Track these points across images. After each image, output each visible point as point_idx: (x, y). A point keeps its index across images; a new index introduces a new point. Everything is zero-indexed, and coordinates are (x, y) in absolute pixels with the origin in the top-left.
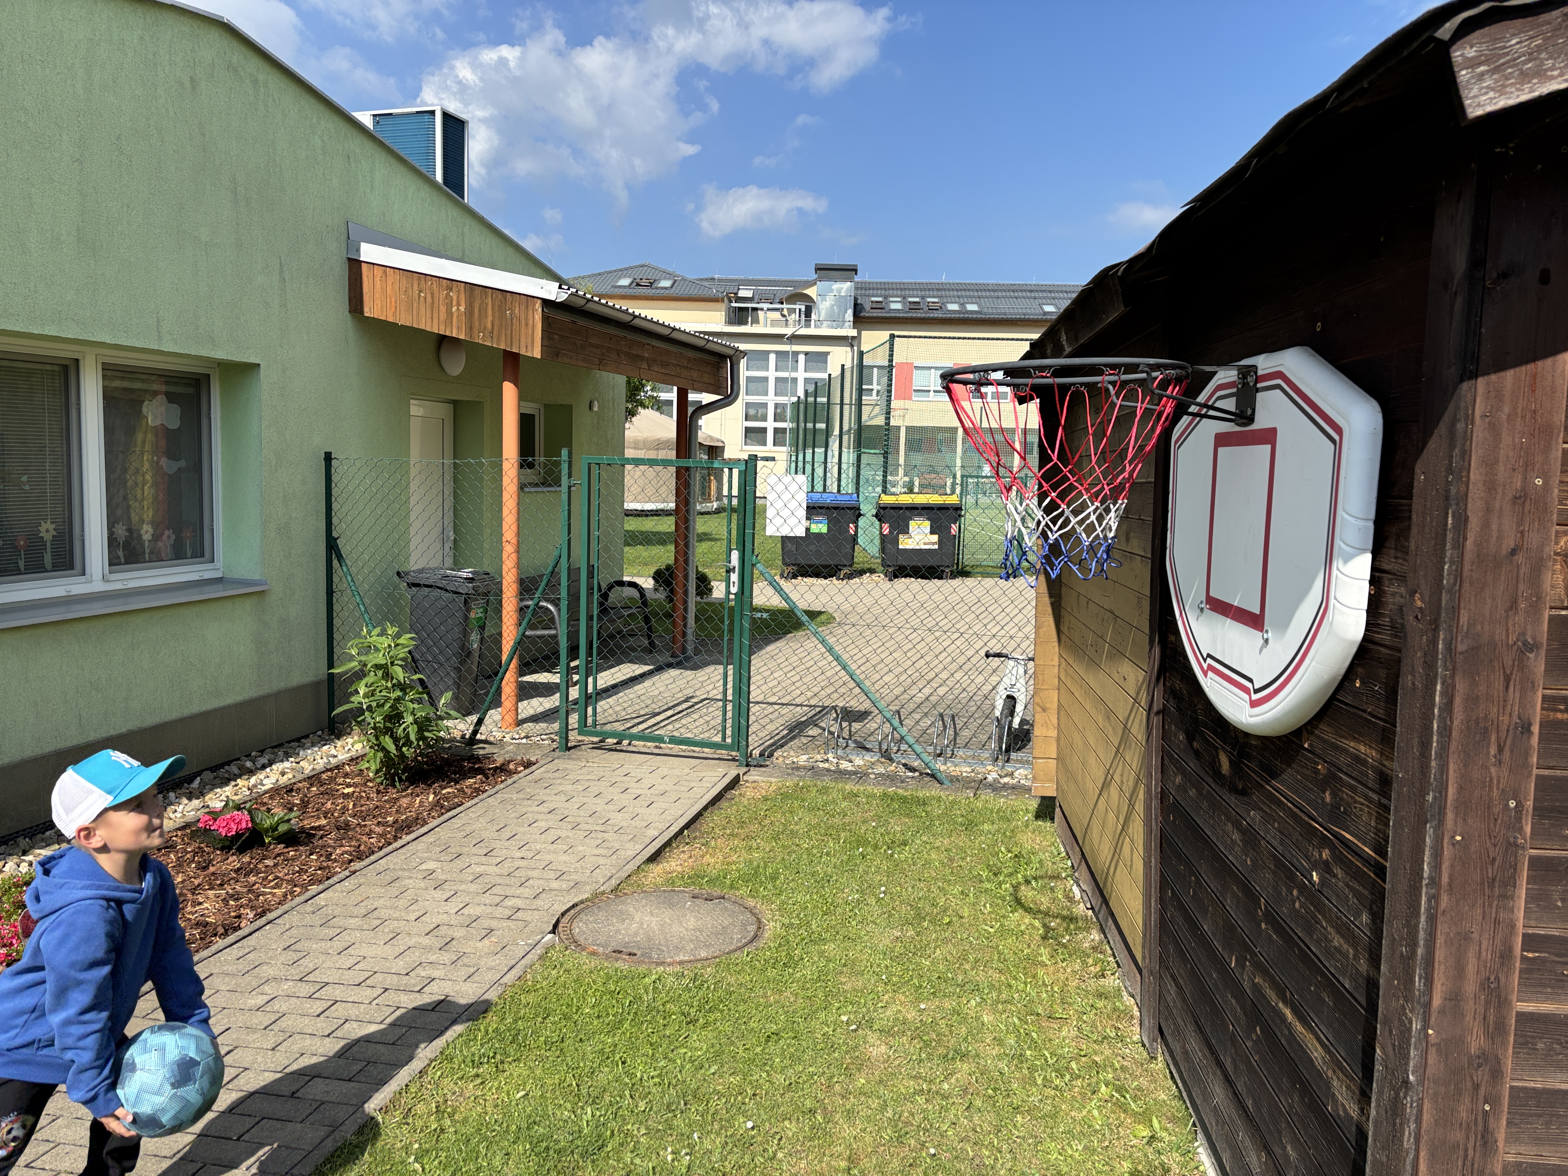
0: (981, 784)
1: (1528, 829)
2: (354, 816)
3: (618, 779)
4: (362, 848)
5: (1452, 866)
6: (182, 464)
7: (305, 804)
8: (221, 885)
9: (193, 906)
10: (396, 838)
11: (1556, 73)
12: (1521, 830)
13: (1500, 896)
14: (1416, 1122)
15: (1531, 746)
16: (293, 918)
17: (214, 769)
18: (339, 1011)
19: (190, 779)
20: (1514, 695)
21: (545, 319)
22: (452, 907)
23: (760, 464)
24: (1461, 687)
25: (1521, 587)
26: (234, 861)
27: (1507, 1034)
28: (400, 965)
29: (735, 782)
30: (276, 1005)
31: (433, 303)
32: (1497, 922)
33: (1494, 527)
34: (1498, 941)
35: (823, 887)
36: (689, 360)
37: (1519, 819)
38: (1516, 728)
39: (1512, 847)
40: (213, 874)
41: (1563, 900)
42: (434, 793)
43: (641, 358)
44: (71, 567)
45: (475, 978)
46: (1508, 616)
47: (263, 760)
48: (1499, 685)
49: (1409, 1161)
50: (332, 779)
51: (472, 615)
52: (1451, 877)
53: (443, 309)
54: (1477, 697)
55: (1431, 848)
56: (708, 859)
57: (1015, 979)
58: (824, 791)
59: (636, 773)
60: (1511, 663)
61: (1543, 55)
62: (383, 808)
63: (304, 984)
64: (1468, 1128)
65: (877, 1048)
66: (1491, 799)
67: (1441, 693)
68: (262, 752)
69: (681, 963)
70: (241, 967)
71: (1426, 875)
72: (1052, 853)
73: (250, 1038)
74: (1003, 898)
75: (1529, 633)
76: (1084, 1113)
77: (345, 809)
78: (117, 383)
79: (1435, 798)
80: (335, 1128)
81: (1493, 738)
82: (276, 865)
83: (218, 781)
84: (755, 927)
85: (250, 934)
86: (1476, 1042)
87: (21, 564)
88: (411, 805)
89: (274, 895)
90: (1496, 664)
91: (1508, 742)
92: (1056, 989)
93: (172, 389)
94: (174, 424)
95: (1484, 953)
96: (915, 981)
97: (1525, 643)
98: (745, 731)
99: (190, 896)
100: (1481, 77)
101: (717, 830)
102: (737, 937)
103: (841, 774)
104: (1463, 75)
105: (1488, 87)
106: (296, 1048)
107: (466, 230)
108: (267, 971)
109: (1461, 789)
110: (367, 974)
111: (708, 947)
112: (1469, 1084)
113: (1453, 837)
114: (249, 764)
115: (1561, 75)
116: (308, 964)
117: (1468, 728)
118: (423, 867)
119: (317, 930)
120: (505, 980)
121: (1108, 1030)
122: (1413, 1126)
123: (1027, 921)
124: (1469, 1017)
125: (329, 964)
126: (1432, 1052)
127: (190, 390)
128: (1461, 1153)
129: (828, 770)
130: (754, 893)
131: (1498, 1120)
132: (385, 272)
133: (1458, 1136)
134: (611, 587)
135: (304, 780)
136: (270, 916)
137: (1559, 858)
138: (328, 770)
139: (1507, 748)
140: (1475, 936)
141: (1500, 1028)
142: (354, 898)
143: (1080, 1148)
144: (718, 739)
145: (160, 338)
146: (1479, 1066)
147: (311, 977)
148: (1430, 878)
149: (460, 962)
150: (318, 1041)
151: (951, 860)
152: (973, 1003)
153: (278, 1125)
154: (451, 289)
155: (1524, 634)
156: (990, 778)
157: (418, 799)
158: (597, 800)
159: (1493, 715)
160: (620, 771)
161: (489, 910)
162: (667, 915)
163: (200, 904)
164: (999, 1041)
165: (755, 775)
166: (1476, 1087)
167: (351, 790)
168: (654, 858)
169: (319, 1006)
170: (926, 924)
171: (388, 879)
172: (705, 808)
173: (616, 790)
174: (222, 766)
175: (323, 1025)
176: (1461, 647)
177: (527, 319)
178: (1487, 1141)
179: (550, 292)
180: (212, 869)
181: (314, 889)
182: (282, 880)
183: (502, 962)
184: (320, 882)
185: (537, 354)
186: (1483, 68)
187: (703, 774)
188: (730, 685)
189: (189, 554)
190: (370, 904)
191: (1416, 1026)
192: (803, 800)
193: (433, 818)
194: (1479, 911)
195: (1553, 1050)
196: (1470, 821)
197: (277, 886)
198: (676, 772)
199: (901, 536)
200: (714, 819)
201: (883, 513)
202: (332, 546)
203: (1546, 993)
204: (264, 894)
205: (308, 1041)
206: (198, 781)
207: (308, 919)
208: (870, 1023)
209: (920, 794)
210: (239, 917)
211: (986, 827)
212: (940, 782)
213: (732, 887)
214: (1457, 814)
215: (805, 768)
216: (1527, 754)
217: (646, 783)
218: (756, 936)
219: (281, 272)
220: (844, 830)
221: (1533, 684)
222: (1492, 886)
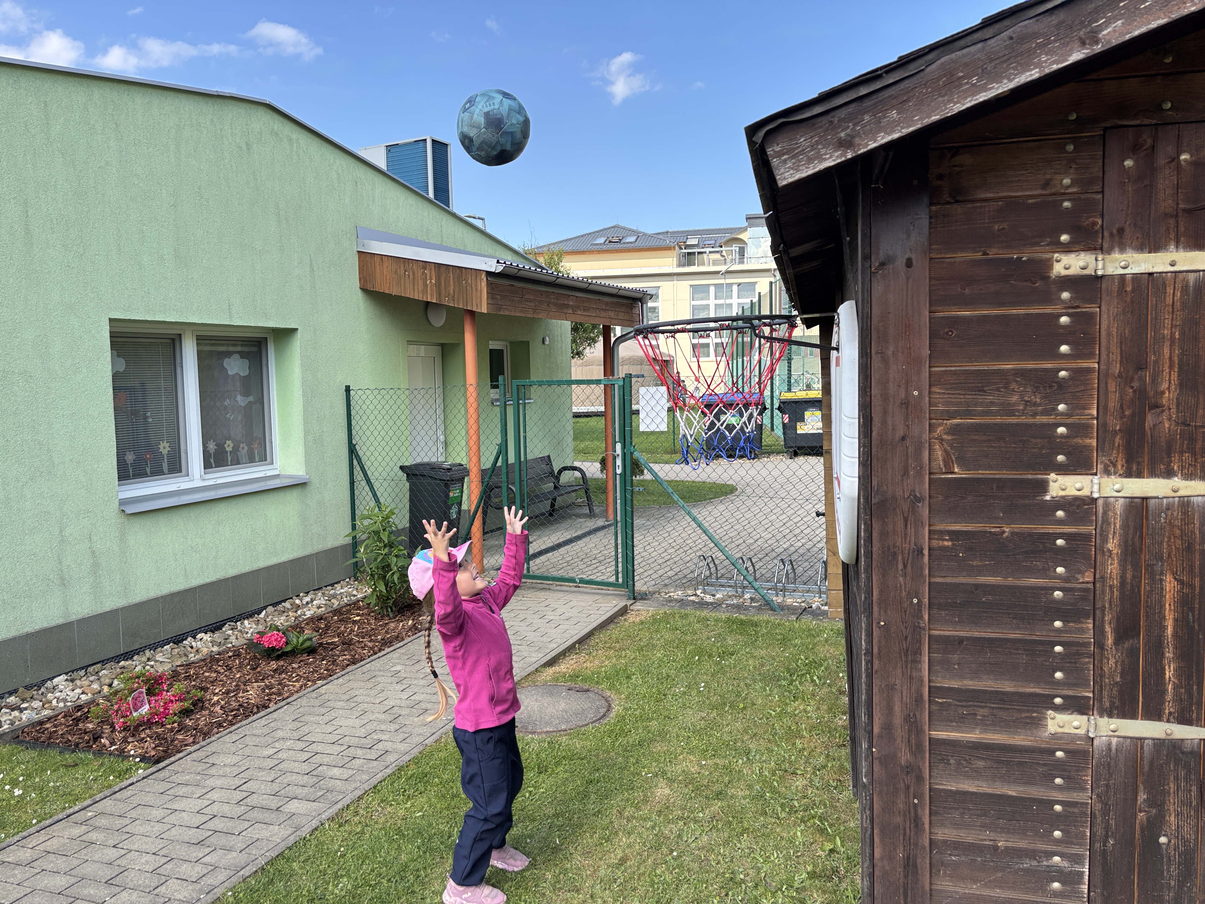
0: (806, 610)
1: (926, 617)
2: (356, 636)
3: (541, 608)
4: (357, 656)
5: (879, 641)
6: (251, 399)
7: (327, 627)
8: (263, 679)
9: (243, 693)
10: (380, 650)
11: (828, 156)
12: (921, 618)
13: (912, 661)
14: (870, 810)
15: (924, 563)
16: (304, 701)
17: (274, 605)
18: (318, 759)
19: (259, 613)
20: (911, 530)
21: (489, 285)
22: (405, 696)
23: (634, 380)
24: (876, 527)
25: (910, 461)
26: (274, 665)
27: (924, 752)
28: (362, 732)
29: (624, 611)
30: (280, 755)
31: (414, 278)
32: (911, 677)
33: (890, 423)
34: (913, 690)
35: (662, 683)
36: (607, 304)
37: (920, 611)
38: (914, 552)
39: (917, 629)
40: (259, 672)
41: (959, 664)
42: (413, 620)
43: (567, 306)
44: (181, 472)
45: (408, 740)
46: (903, 480)
47: (307, 599)
48: (900, 524)
49: (868, 836)
50: (348, 612)
51: (451, 494)
52: (879, 649)
53: (421, 282)
54: (888, 532)
55: (866, 630)
56: (588, 664)
57: (778, 746)
58: (685, 616)
59: (554, 605)
60: (907, 510)
61: (820, 147)
62: (376, 629)
63: (300, 742)
64: (905, 815)
65: (662, 791)
66: (901, 598)
67: (864, 530)
68: (307, 593)
69: (547, 732)
70: (264, 731)
71: (863, 647)
72: (839, 659)
73: (259, 774)
74: (790, 692)
75: (917, 490)
76: (792, 834)
77: (352, 630)
78: (208, 348)
79: (865, 598)
80: (297, 829)
81: (900, 558)
82: (299, 667)
83: (276, 613)
84: (605, 710)
85: (275, 711)
86: (904, 757)
87: (148, 470)
88: (396, 628)
89: (294, 686)
90: (898, 510)
91: (910, 561)
92: (805, 753)
93: (246, 349)
94: (244, 372)
95: (905, 699)
96: (704, 746)
97: (915, 496)
98: (630, 574)
99: (242, 686)
100: (785, 161)
101: (600, 644)
102: (591, 716)
103: (702, 604)
104: (775, 162)
105: (789, 168)
106: (285, 781)
107: (444, 223)
108: (280, 734)
109: (881, 592)
110: (340, 737)
111: (567, 722)
112: (903, 785)
113: (879, 623)
114: (298, 602)
115: (831, 157)
116: (306, 729)
117: (883, 552)
118: (393, 669)
119: (316, 709)
120: (426, 742)
121: (831, 782)
122: (868, 812)
123: (802, 707)
124: (899, 740)
125: (318, 730)
126: (876, 763)
127: (255, 349)
128: (902, 831)
129: (694, 602)
130: (611, 687)
131: (924, 809)
132: (382, 259)
133: (899, 820)
134: (560, 472)
135: (331, 612)
136: (289, 700)
137: (953, 636)
138: (347, 605)
139: (909, 566)
140: (898, 687)
141: (919, 747)
142: (345, 689)
143: (781, 856)
144: (613, 579)
145: (231, 316)
146: (908, 773)
147: (305, 738)
148: (866, 649)
149: (401, 730)
150: (300, 777)
151: (763, 666)
152: (740, 761)
153: (264, 826)
154: (426, 269)
155: (914, 491)
156: (814, 606)
157: (401, 624)
158: (522, 624)
159: (898, 544)
160: (544, 604)
161: (429, 697)
162: (546, 701)
163: (248, 691)
164: (750, 787)
165: (638, 606)
166: (908, 788)
167: (358, 618)
168: (551, 663)
169: (306, 756)
170: (727, 709)
171: (369, 676)
172: (595, 629)
173: (536, 616)
174: (280, 603)
175: (306, 767)
176: (874, 501)
177: (476, 286)
178: (917, 822)
179: (491, 266)
180: (259, 669)
181: (320, 683)
182: (301, 677)
183: (427, 731)
184: (325, 678)
185: (484, 310)
186: (785, 157)
187: (599, 605)
188: (619, 541)
189: (257, 459)
190: (353, 693)
191: (864, 745)
192: (668, 623)
193: (409, 636)
194: (899, 671)
195: (960, 764)
196: (889, 613)
197: (297, 681)
198: (583, 604)
199: (798, 424)
200: (602, 636)
201: (785, 406)
202: (352, 451)
203: (953, 726)
204: (288, 685)
205: (295, 776)
206: (264, 612)
207: (312, 702)
208: (664, 773)
209: (756, 619)
210: (269, 700)
211: (798, 641)
212: (772, 609)
213: (597, 683)
214: (880, 608)
215: (676, 600)
216: (922, 568)
217: (559, 612)
218: (604, 715)
219: (311, 264)
220: (692, 644)
221: (922, 523)
222: (906, 655)
